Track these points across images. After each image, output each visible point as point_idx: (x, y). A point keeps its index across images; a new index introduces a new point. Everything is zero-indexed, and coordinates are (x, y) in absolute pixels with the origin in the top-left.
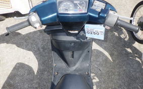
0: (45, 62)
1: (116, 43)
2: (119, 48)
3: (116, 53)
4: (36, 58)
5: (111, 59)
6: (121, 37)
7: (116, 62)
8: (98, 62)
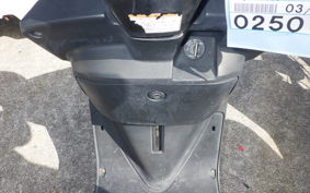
0: (79, 158)
1: (287, 104)
2: (300, 118)
3: (290, 134)
4: (55, 145)
5: (277, 151)
6: (301, 88)
7: (296, 160)
8: (239, 159)
